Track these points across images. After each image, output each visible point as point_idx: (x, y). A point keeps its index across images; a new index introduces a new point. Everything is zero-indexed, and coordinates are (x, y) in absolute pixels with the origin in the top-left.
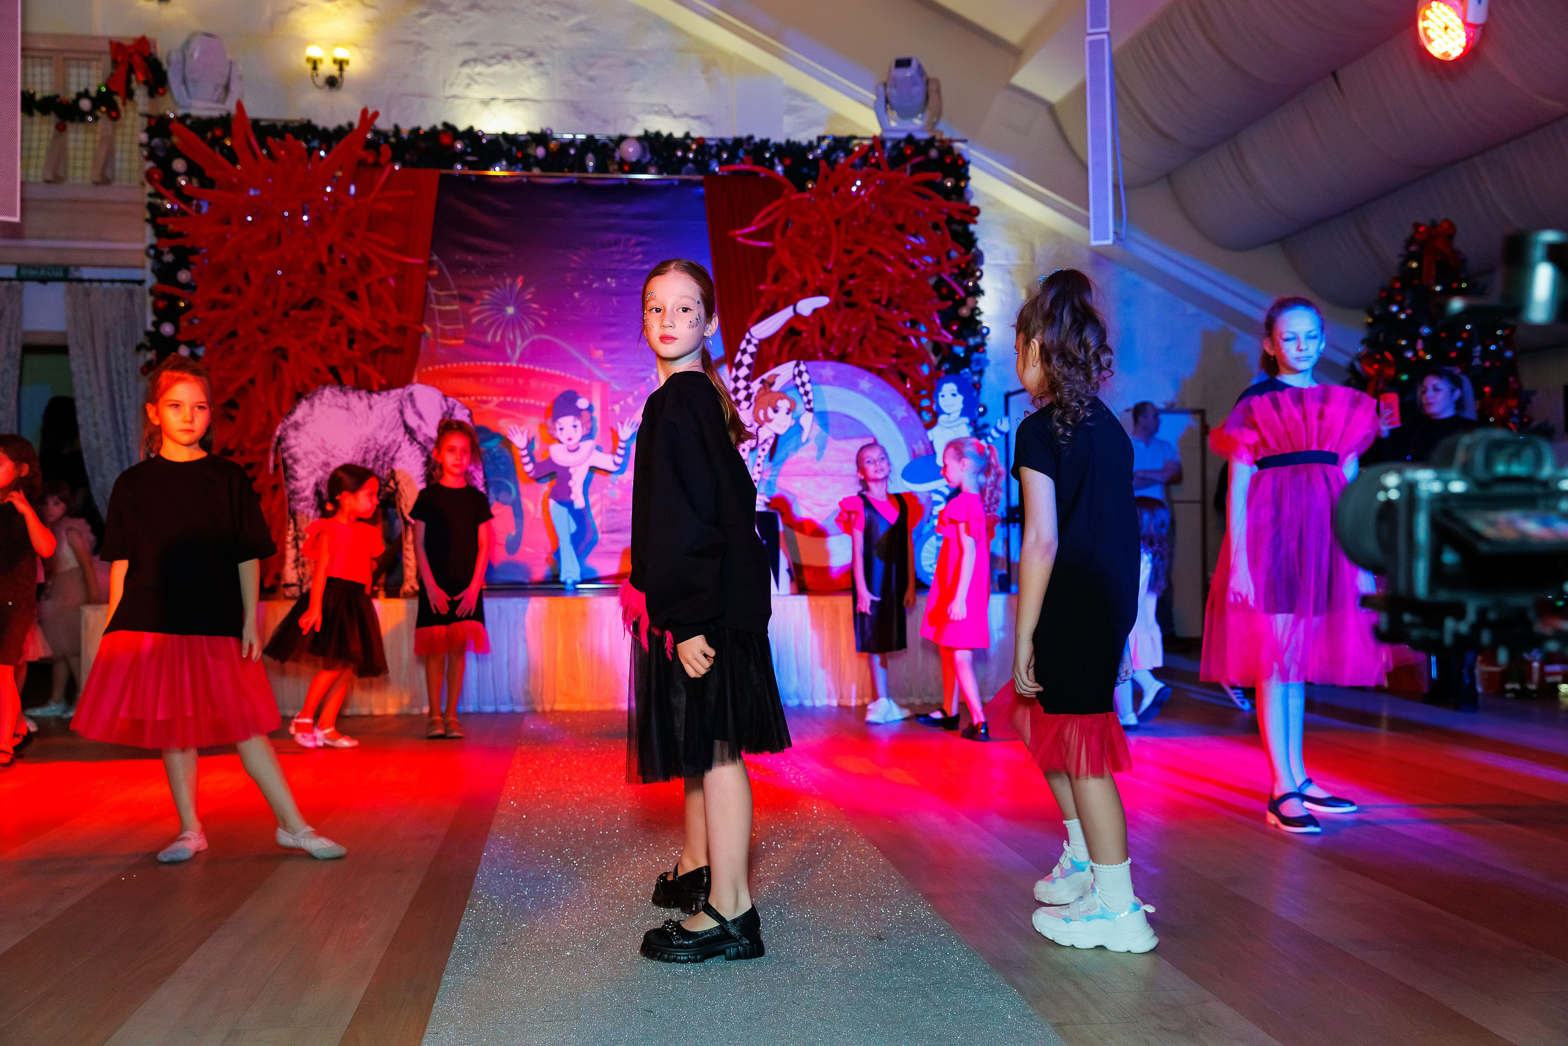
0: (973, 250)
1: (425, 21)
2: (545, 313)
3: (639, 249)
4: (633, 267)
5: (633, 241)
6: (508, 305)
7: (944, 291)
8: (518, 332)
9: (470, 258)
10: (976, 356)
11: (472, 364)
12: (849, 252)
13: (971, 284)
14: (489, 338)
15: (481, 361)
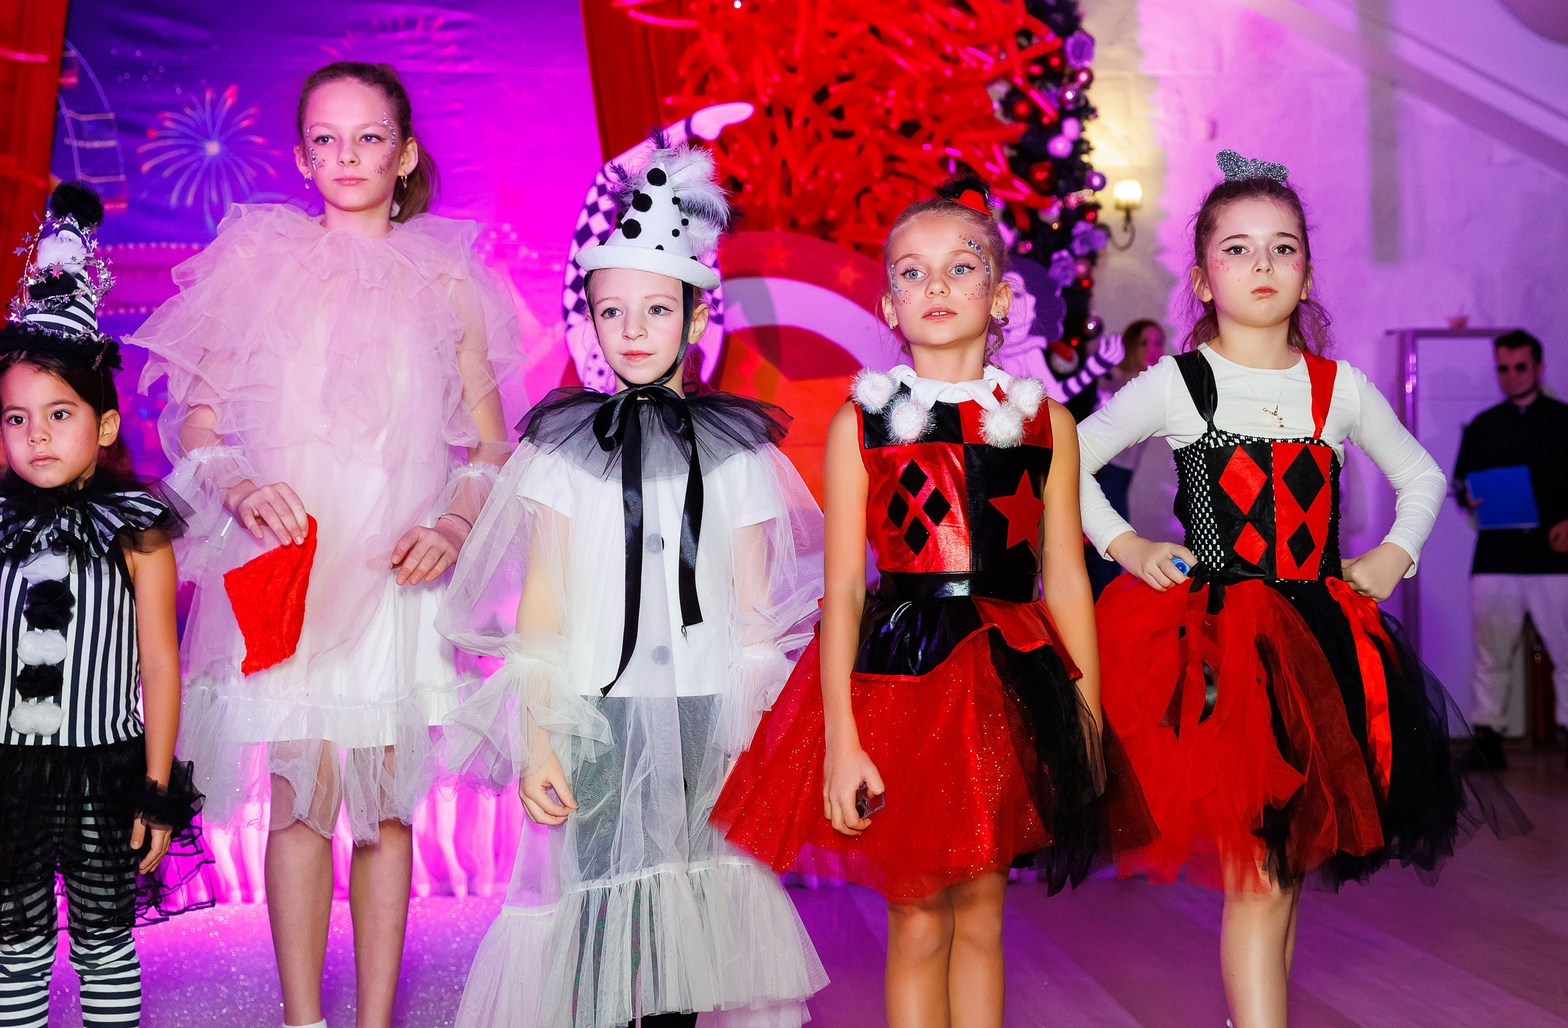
0: (1077, 34)
2: (275, 153)
3: (451, 35)
4: (441, 68)
5: (440, 21)
6: (208, 137)
7: (1022, 109)
8: (226, 188)
9: (138, 53)
10: (1081, 227)
11: (142, 246)
12: (833, 35)
13: (1069, 95)
14: (174, 199)
15: (158, 241)
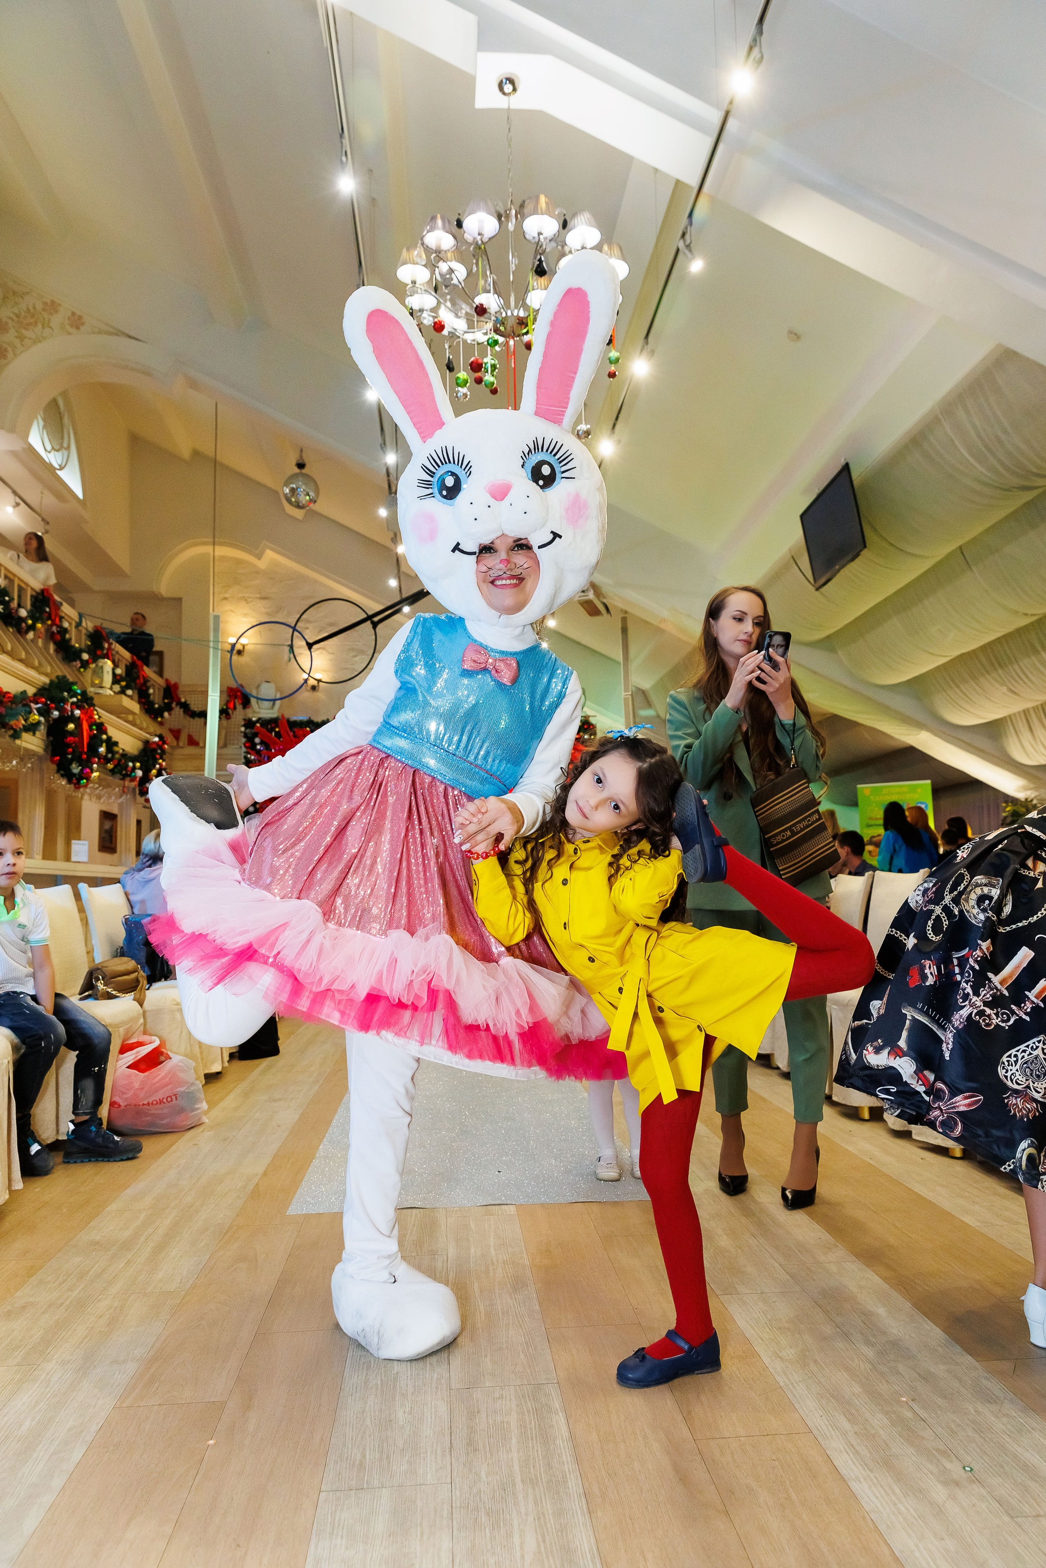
1: (356, 659)
